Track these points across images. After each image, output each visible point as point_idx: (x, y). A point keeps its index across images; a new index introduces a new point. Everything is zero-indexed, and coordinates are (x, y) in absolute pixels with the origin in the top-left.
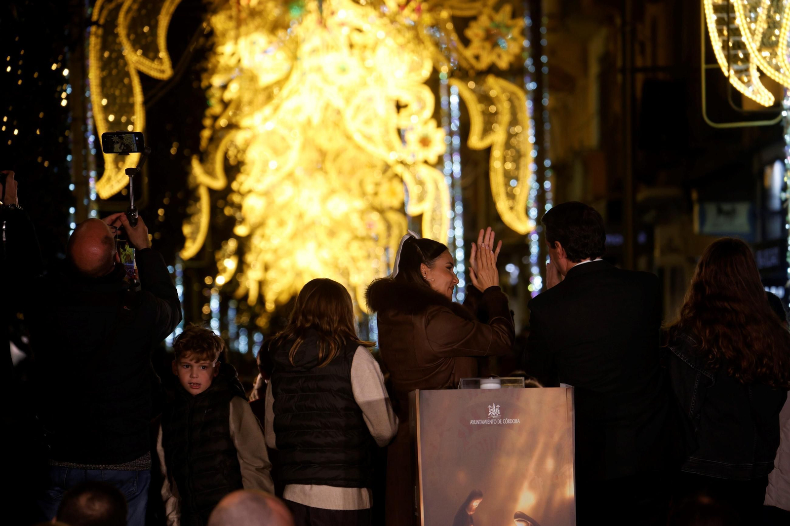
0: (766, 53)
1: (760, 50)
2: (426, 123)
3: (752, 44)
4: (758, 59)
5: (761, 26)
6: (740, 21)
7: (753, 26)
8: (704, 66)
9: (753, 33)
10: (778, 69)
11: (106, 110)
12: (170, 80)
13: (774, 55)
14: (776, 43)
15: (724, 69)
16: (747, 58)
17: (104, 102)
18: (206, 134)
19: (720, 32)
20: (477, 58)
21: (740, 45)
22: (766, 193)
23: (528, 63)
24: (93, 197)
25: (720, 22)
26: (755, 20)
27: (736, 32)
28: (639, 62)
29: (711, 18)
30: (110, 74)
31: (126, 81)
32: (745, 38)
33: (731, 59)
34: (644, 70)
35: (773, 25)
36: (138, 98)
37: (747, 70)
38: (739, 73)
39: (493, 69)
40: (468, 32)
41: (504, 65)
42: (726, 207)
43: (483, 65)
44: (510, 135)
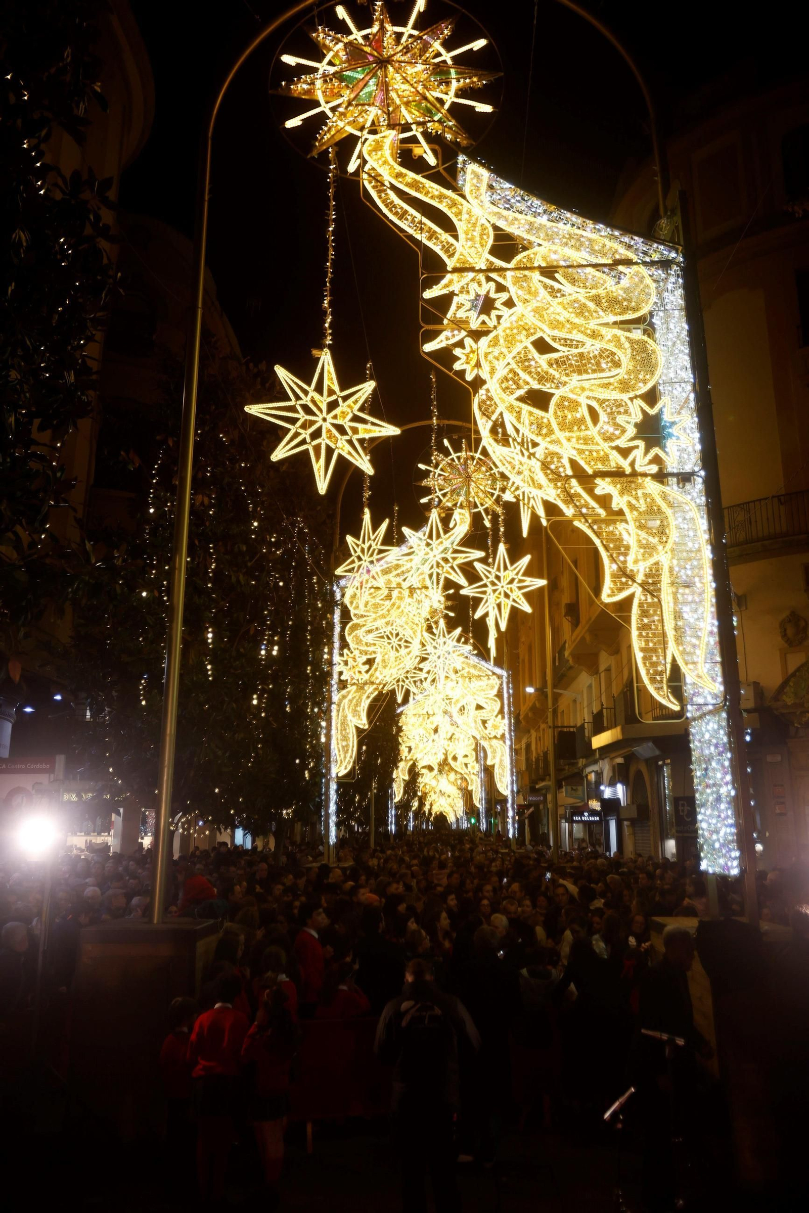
12: (367, 729)
20: (489, 733)
39: (495, 737)
40: (486, 725)
41: (499, 736)
42: (574, 788)
43: (491, 736)
44: (501, 761)
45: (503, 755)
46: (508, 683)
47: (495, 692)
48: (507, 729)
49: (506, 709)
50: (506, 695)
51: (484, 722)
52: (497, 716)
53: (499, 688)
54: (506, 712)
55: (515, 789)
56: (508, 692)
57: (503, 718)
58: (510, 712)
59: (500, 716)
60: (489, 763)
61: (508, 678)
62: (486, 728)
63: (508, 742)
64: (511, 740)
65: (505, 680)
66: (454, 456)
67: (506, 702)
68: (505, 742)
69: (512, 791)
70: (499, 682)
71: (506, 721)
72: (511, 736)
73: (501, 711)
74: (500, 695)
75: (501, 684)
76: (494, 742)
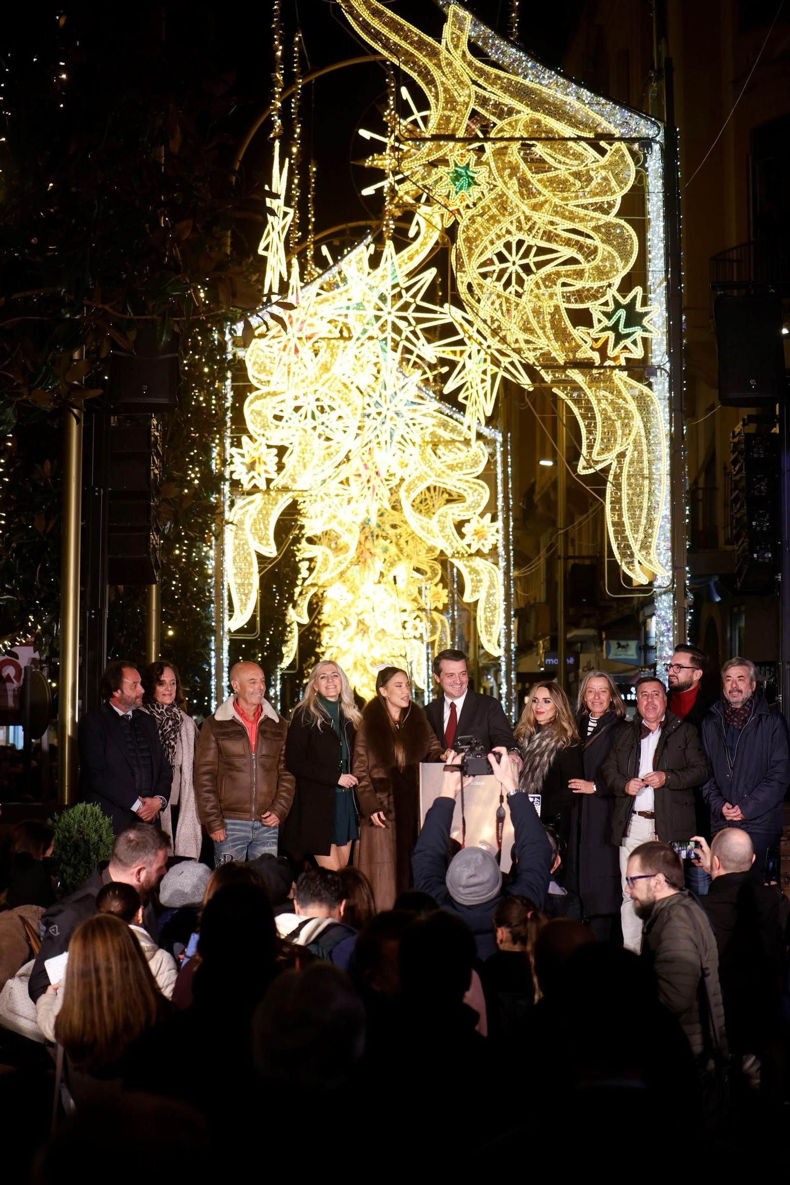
0: (644, 553)
1: (640, 551)
2: (436, 585)
3: (635, 547)
4: (638, 556)
5: (641, 536)
6: (628, 533)
7: (636, 536)
8: (606, 559)
9: (636, 540)
10: (650, 562)
11: (235, 575)
12: (276, 558)
13: (648, 554)
14: (650, 547)
15: (619, 561)
16: (632, 555)
17: (235, 571)
18: (297, 590)
19: (616, 538)
20: (469, 546)
21: (628, 547)
22: (647, 636)
23: (501, 551)
24: (226, 630)
25: (616, 532)
26: (637, 532)
27: (625, 538)
28: (571, 553)
29: (611, 530)
30: (239, 553)
31: (249, 558)
32: (632, 542)
33: (623, 555)
34: (573, 557)
35: (647, 536)
36: (255, 567)
37: (632, 562)
38: (628, 563)
39: (479, 553)
40: (464, 530)
41: (486, 551)
42: (623, 643)
43: (473, 550)
44: (489, 595)
45: (492, 586)
46: (504, 454)
47: (480, 469)
48: (500, 537)
49: (500, 503)
50: (500, 476)
51: (459, 526)
52: (482, 515)
53: (489, 461)
54: (500, 508)
55: (513, 646)
56: (505, 472)
57: (494, 519)
58: (506, 509)
59: (489, 516)
60: (468, 598)
61: (504, 444)
62: (462, 536)
63: (502, 564)
64: (508, 560)
65: (499, 449)
66: (417, 115)
67: (500, 489)
68: (497, 564)
69: (507, 650)
70: (487, 451)
71: (499, 524)
72: (507, 552)
73: (491, 506)
74: (488, 476)
75: (492, 455)
76: (478, 562)
